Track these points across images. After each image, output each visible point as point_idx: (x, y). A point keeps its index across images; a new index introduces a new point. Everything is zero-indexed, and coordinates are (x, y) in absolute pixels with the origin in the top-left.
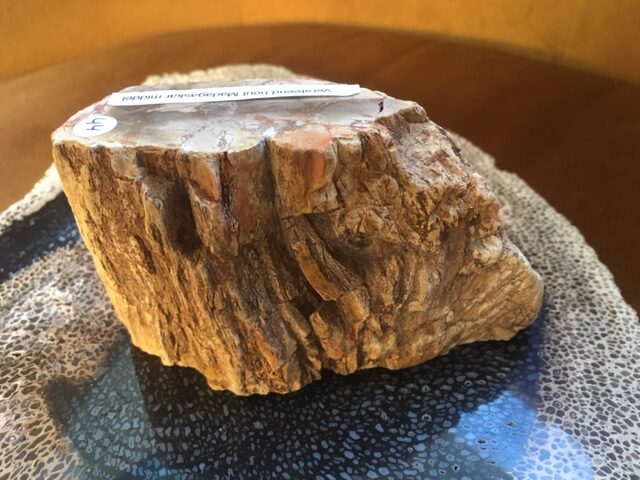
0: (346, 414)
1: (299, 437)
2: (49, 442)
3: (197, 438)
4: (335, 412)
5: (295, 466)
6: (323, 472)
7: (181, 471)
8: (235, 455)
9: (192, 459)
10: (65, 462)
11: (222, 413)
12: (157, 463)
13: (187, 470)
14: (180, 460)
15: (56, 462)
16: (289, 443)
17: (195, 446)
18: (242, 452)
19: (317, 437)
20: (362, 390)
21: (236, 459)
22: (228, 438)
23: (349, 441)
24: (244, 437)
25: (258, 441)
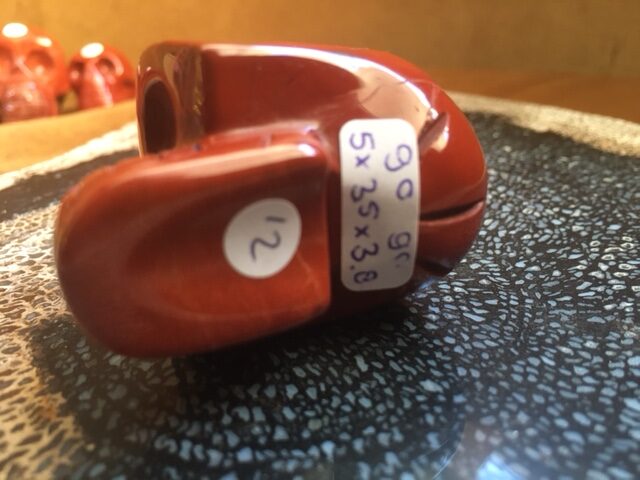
0: (604, 374)
1: (521, 407)
2: (22, 400)
3: (311, 404)
4: (580, 371)
5: (531, 453)
6: (599, 465)
7: (284, 453)
8: (395, 430)
9: (306, 435)
10: (45, 431)
11: (355, 366)
12: (233, 440)
13: (298, 453)
14: (280, 434)
15: (28, 431)
16: (504, 415)
17: (310, 414)
18: (409, 427)
19: (560, 407)
20: (618, 342)
21: (398, 437)
22: (375, 403)
23: (631, 414)
24: (407, 404)
25: (438, 410)
